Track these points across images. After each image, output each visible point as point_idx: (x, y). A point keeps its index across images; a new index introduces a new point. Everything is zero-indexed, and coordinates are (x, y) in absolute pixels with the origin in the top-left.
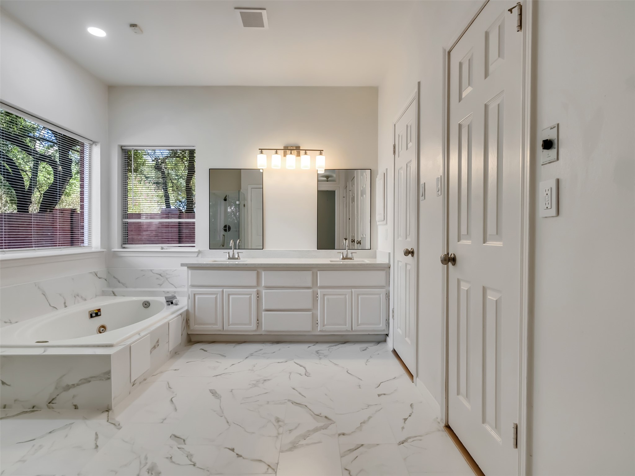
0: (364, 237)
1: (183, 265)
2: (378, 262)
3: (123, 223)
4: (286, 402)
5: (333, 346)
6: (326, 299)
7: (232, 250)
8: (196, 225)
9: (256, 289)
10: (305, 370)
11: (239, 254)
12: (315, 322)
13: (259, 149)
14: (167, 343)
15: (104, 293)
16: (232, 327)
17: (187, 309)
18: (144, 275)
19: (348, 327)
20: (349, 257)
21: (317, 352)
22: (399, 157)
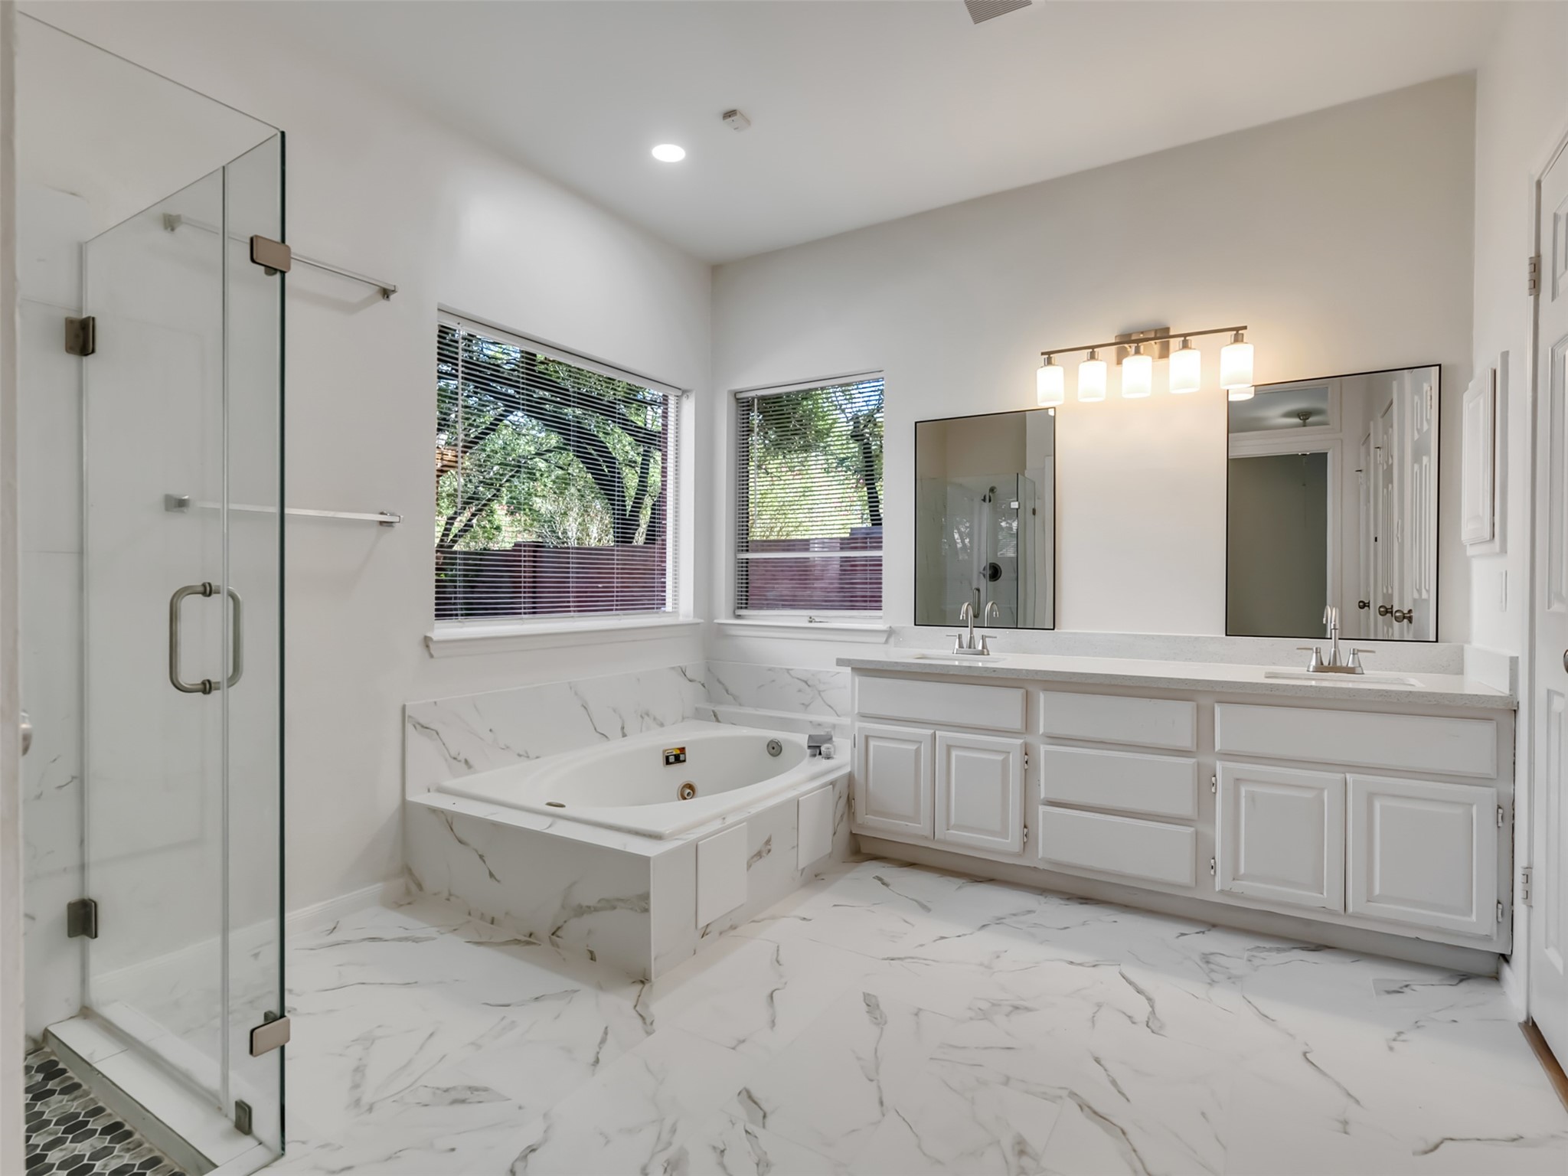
0: (1425, 600)
1: (841, 662)
2: (1468, 691)
3: (739, 563)
4: (1061, 1097)
5: (1270, 950)
6: (1243, 793)
7: (969, 628)
8: (884, 565)
9: (1022, 741)
10: (1151, 1009)
11: (987, 639)
12: (1204, 860)
13: (1043, 354)
14: (794, 847)
15: (699, 715)
16: (955, 834)
17: (850, 772)
18: (773, 681)
19: (1329, 897)
20: (1344, 665)
21: (1206, 958)
22: (1553, 299)
